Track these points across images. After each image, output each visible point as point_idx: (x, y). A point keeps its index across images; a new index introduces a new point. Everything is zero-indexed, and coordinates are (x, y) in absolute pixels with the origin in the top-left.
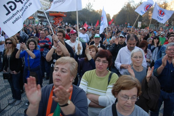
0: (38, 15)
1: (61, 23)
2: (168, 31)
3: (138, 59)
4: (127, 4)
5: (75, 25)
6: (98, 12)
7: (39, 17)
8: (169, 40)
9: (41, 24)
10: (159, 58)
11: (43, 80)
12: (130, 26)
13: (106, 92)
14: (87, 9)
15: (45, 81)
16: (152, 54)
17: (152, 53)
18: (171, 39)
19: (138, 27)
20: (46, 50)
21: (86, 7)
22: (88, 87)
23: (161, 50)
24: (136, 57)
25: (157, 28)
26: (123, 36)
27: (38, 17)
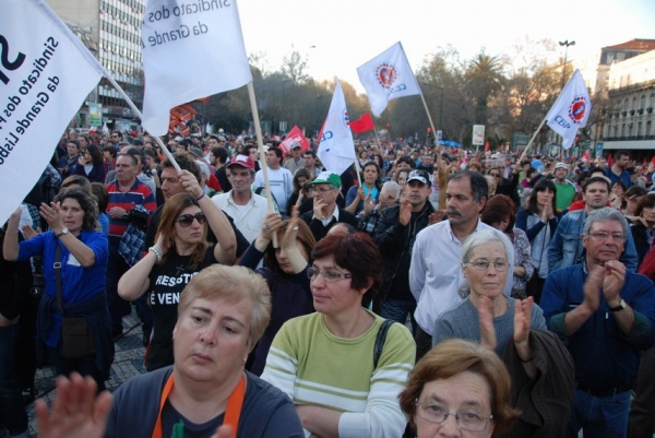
0: (101, 93)
1: (188, 124)
2: (577, 159)
3: (492, 270)
4: (431, 59)
5: (240, 133)
6: (328, 88)
7: (104, 100)
8: (588, 193)
9: (111, 126)
10: (555, 262)
11: (116, 347)
12: (444, 139)
13: (365, 398)
14: (287, 77)
15: (123, 350)
16: (530, 247)
17: (532, 245)
18: (593, 191)
19: (474, 143)
20: (135, 232)
21: (283, 69)
22: (298, 381)
23: (561, 231)
24: (483, 263)
25: (541, 147)
26: (421, 179)
27: (99, 102)
